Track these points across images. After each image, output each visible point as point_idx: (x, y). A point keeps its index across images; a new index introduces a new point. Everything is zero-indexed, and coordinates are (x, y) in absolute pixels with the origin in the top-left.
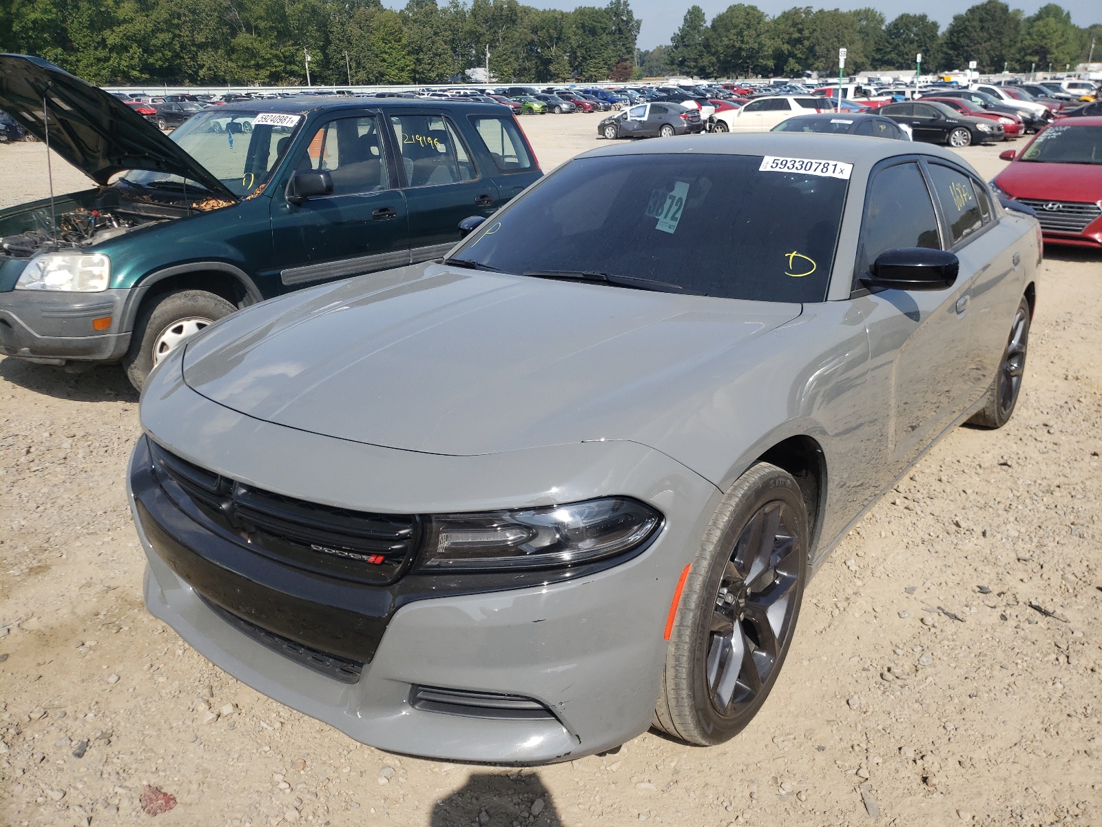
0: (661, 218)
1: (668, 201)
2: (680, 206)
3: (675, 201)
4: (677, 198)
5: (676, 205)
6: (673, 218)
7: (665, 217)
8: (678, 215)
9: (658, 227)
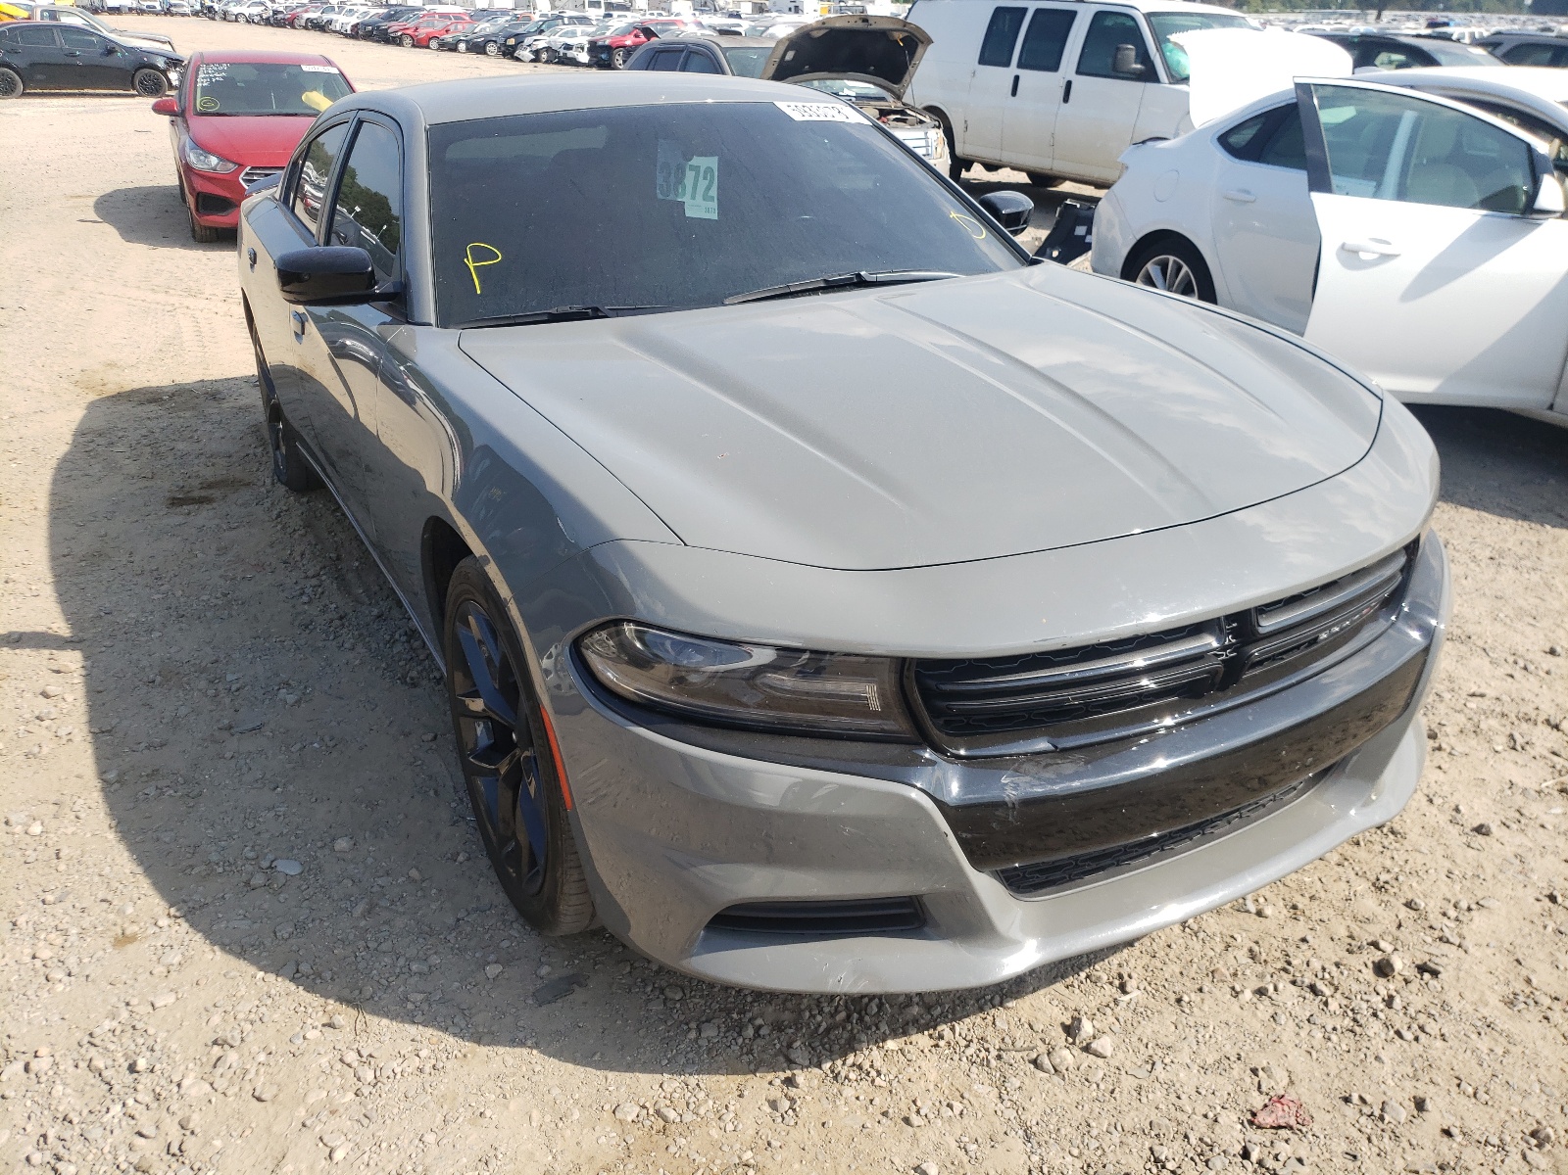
0: (686, 199)
1: (690, 175)
2: (712, 177)
3: (702, 174)
4: (702, 170)
5: (705, 178)
6: (706, 198)
7: (693, 198)
8: (714, 192)
9: (688, 214)
